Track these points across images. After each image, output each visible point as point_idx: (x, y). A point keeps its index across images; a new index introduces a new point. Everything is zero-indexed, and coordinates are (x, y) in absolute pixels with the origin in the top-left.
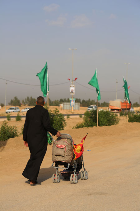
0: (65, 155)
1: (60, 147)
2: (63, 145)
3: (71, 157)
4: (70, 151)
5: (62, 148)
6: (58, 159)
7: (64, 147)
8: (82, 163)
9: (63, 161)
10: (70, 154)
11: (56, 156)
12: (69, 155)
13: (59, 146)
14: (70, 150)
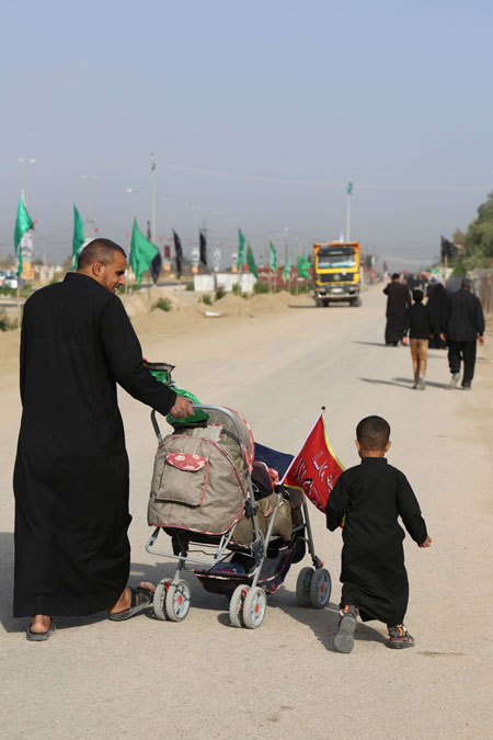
0: (205, 502)
1: (184, 463)
2: (197, 457)
3: (231, 512)
4: (228, 486)
5: (192, 468)
6: (170, 516)
7: (201, 464)
8: (307, 537)
9: (194, 526)
10: (225, 499)
11: (160, 505)
12: (220, 504)
13: (180, 458)
14: (228, 480)
